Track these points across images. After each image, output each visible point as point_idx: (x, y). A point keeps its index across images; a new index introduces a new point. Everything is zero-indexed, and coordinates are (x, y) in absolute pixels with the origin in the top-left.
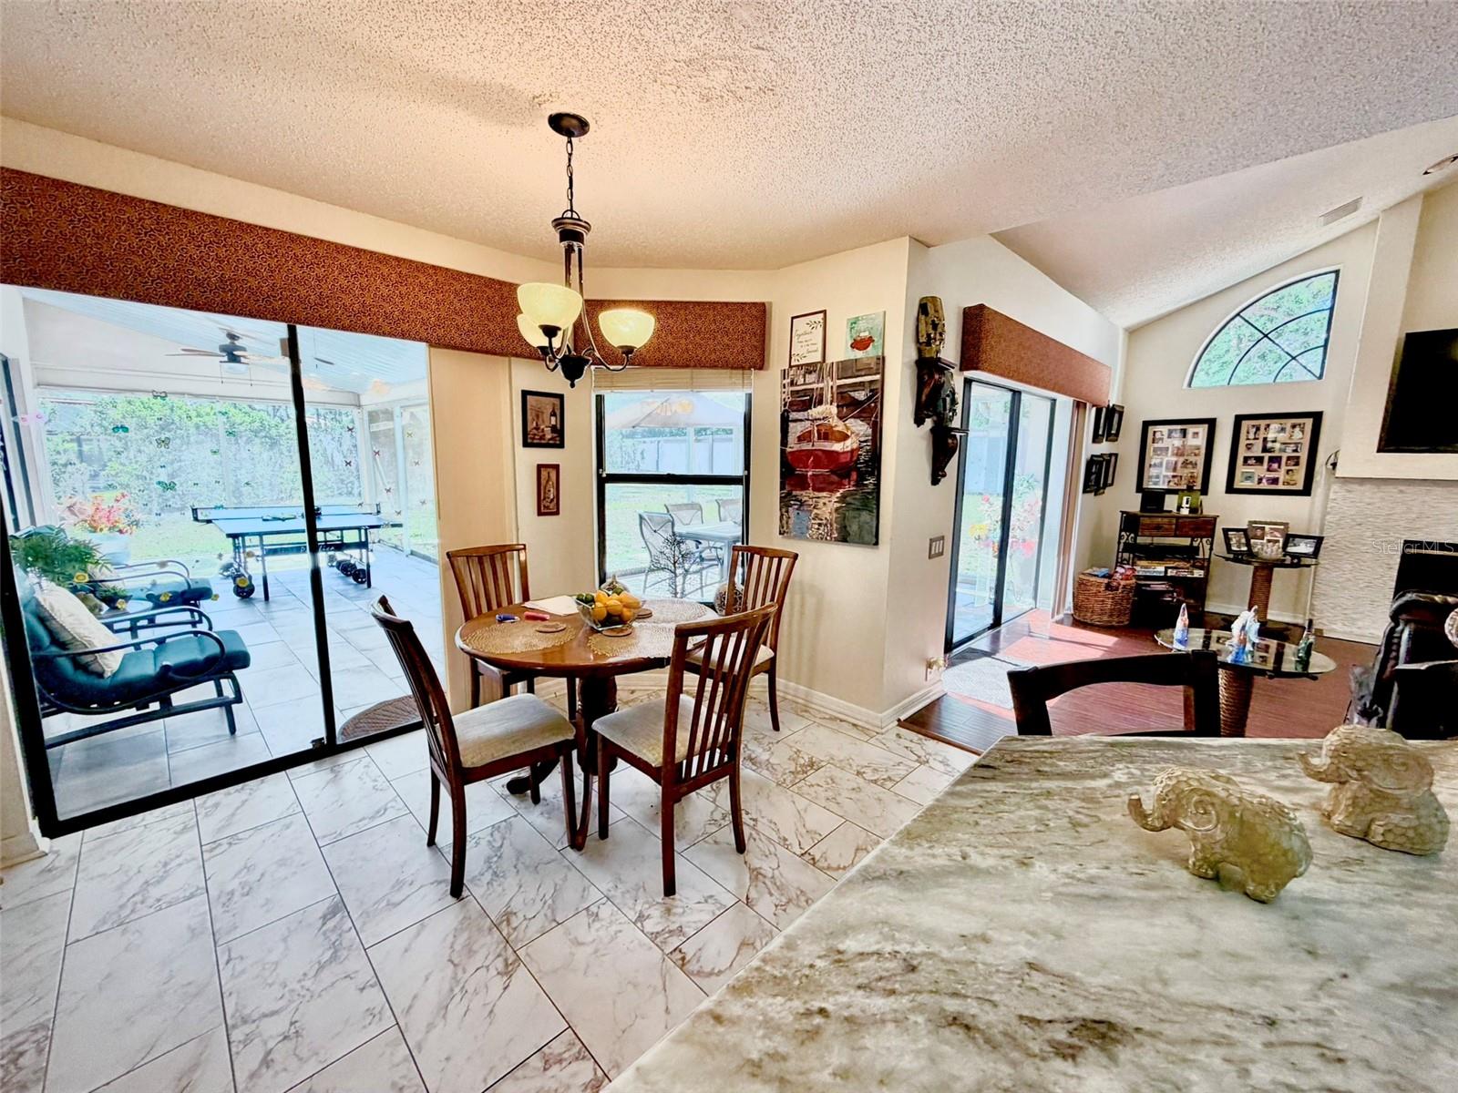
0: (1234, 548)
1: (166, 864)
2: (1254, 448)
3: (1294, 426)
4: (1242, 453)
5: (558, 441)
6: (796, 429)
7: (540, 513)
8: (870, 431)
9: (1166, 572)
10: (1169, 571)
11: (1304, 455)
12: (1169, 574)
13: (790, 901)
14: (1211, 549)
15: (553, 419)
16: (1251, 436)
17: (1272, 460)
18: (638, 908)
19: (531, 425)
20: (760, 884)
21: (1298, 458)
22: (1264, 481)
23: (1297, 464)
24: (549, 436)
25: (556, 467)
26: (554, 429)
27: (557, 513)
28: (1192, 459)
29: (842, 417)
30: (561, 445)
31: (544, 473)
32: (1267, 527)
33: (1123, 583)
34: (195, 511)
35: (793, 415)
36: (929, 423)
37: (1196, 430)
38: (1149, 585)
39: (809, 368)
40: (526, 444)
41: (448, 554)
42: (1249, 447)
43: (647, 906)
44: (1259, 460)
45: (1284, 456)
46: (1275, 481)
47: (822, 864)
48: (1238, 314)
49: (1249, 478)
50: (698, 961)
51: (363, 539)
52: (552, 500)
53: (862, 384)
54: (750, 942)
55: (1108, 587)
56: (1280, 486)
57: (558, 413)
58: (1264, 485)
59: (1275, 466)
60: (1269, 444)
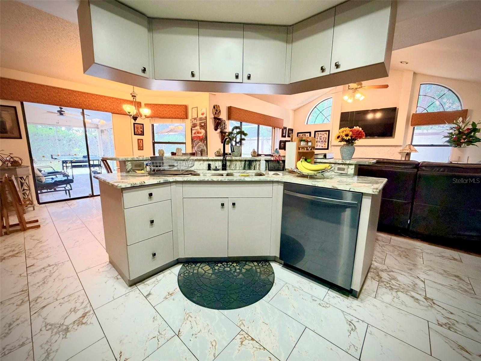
3: (325, 134)
4: (316, 140)
5: (142, 134)
6: (193, 132)
7: (139, 150)
8: (205, 132)
11: (327, 140)
15: (141, 129)
16: (318, 136)
17: (321, 141)
19: (136, 130)
21: (326, 141)
23: (326, 142)
24: (140, 133)
25: (142, 140)
26: (141, 131)
27: (143, 150)
29: (200, 129)
30: (143, 135)
31: (139, 141)
34: (52, 156)
35: (193, 129)
36: (219, 130)
37: (307, 135)
39: (195, 119)
40: (135, 134)
42: (317, 138)
44: (319, 142)
45: (324, 140)
46: (322, 146)
48: (315, 107)
49: (318, 146)
51: (100, 163)
52: (141, 147)
53: (203, 122)
57: (142, 128)
58: (320, 148)
59: (322, 143)
60: (321, 138)
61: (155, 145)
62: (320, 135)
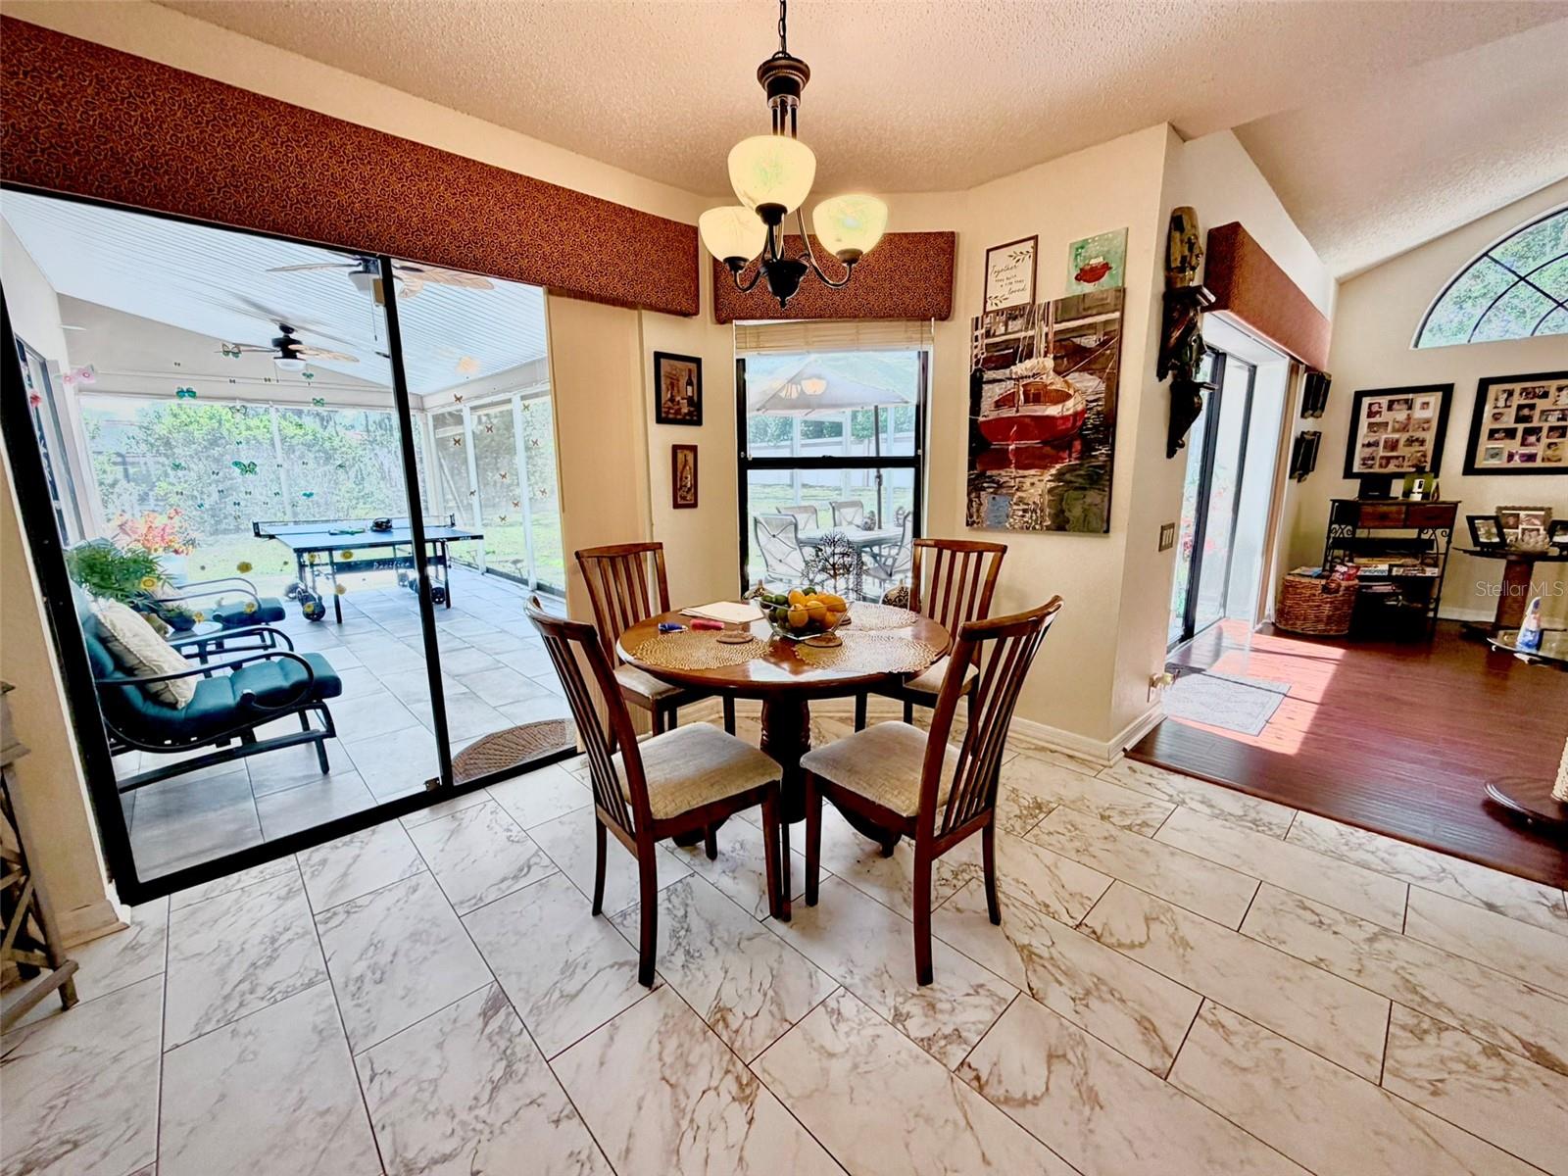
0: (1483, 540)
1: (273, 940)
2: (1504, 418)
3: (1560, 389)
4: (1487, 423)
5: (694, 418)
6: (991, 393)
7: (676, 506)
10: (1395, 569)
12: (1394, 573)
13: (1088, 993)
14: (1449, 542)
15: (689, 388)
16: (1501, 403)
17: (1528, 432)
18: (890, 1002)
19: (666, 396)
20: (1039, 969)
21: (1563, 428)
22: (1517, 458)
23: (1562, 436)
24: (685, 410)
25: (694, 449)
26: (690, 400)
27: (694, 505)
28: (1420, 434)
29: (1057, 372)
30: (699, 423)
31: (680, 456)
32: (1522, 513)
33: (1344, 584)
34: (256, 525)
35: (989, 375)
36: (1169, 379)
37: (1426, 399)
38: (1371, 587)
39: (1013, 314)
40: (660, 420)
41: (577, 554)
42: (1497, 417)
43: (900, 999)
45: (1546, 426)
46: (1531, 457)
47: (1107, 939)
48: (1486, 254)
49: (1495, 455)
50: (1000, 1082)
51: (440, 553)
52: (690, 489)
54: (1060, 1053)
55: (1326, 589)
56: (1538, 464)
57: (695, 381)
58: (1517, 463)
59: (1533, 439)
60: (1526, 411)
61: (751, 473)
62: (1517, 400)
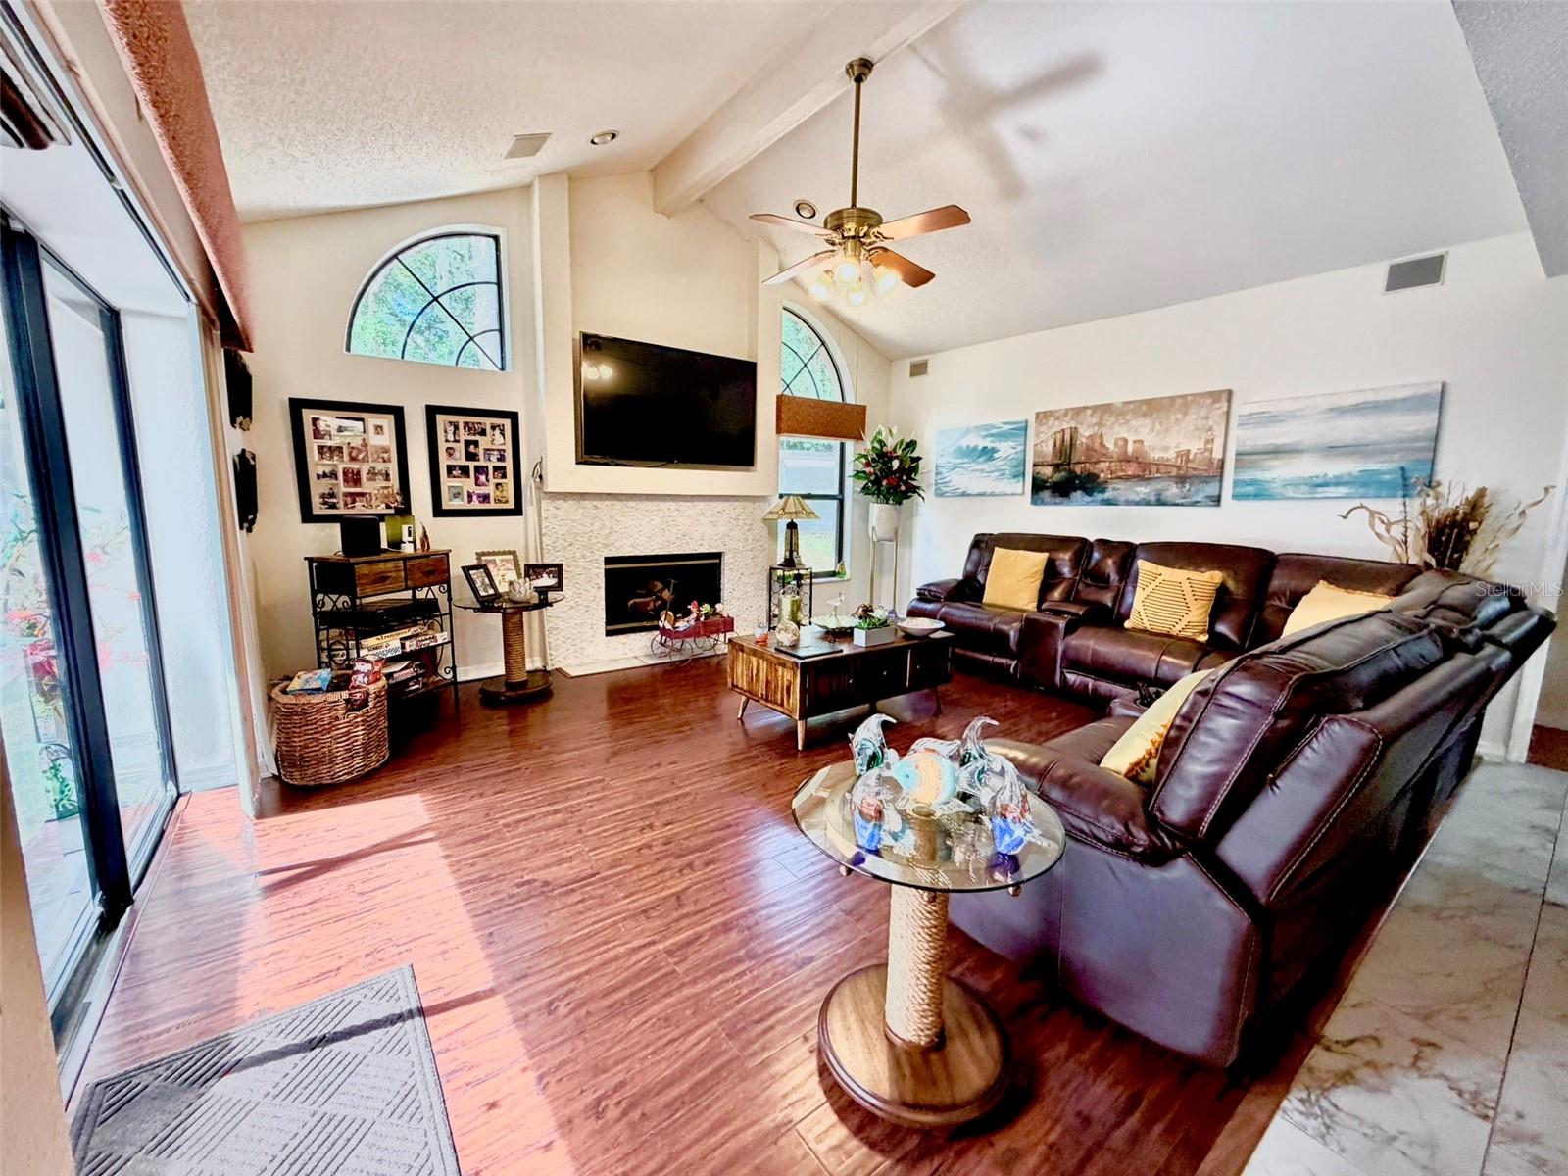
0: (483, 593)
2: (456, 454)
3: (493, 428)
4: (444, 461)
9: (403, 646)
10: (407, 643)
11: (509, 464)
12: (408, 649)
14: (450, 599)
16: (451, 437)
21: (504, 468)
22: (475, 498)
23: (504, 476)
28: (380, 467)
32: (497, 558)
33: (372, 688)
37: (378, 421)
42: (450, 451)
44: (465, 471)
46: (485, 498)
48: (395, 256)
49: (457, 495)
56: (492, 505)
58: (476, 505)
59: (483, 478)
60: (472, 448)
62: (464, 436)
